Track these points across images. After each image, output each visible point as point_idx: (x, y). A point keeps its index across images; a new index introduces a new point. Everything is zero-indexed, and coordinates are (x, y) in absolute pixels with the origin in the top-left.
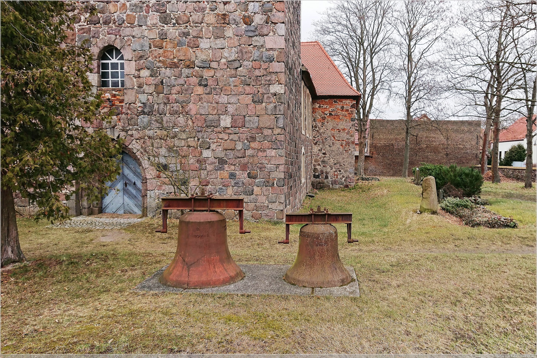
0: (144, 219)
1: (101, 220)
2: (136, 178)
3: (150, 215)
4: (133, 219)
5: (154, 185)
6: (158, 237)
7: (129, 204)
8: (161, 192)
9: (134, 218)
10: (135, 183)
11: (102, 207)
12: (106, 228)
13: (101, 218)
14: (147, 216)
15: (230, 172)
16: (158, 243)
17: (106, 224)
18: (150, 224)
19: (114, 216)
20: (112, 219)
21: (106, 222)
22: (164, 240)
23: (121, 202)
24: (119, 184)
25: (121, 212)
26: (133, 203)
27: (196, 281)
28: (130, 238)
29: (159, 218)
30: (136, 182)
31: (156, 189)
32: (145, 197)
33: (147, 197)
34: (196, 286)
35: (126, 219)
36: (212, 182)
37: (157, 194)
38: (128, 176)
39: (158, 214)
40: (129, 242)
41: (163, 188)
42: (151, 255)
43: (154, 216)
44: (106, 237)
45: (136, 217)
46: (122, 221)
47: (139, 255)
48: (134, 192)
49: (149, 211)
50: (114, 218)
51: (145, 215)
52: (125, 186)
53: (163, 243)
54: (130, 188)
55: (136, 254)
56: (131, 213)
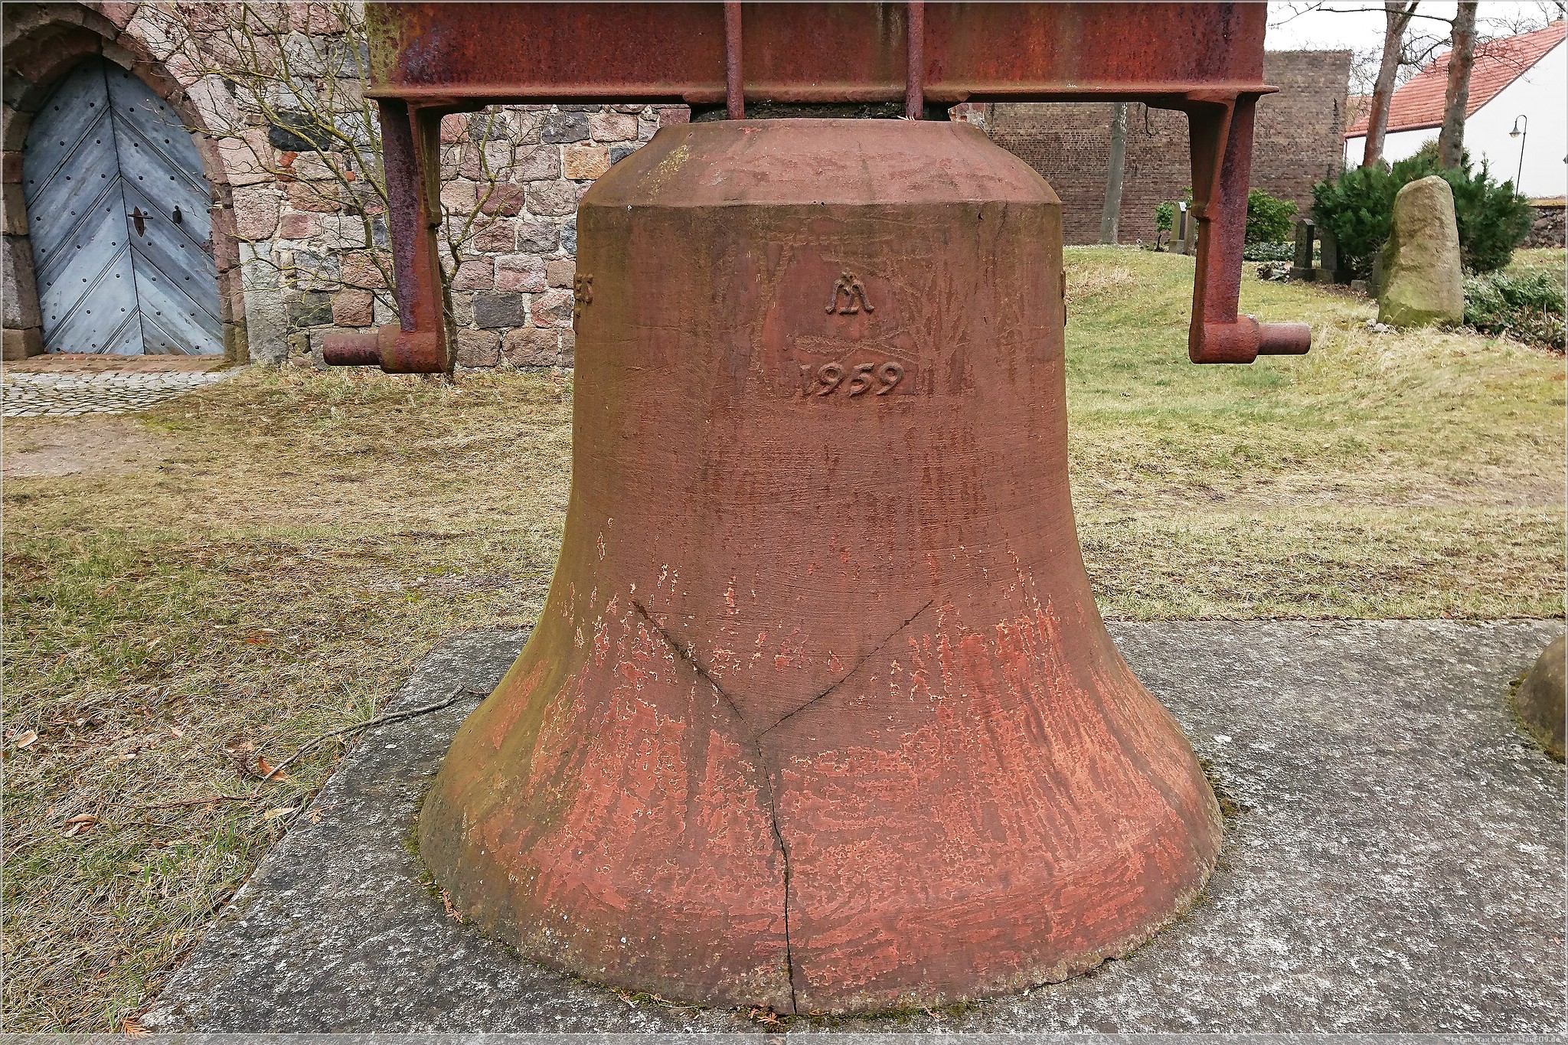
0: (235, 372)
1: (37, 380)
2: (182, 191)
3: (262, 358)
4: (184, 376)
5: (269, 216)
6: (313, 448)
7: (165, 312)
8: (304, 247)
9: (191, 370)
10: (178, 217)
11: (41, 328)
12: (55, 413)
13: (37, 373)
14: (247, 360)
15: (614, 146)
16: (317, 479)
17: (59, 397)
18: (264, 394)
19: (100, 365)
20: (88, 376)
21: (58, 387)
22: (345, 460)
23: (127, 299)
24: (109, 219)
25: (135, 346)
26: (180, 305)
27: (890, 924)
28: (168, 456)
29: (303, 365)
30: (184, 208)
31: (277, 234)
32: (232, 273)
33: (240, 274)
34: (890, 981)
35: (154, 377)
36: (536, 195)
37: (286, 256)
38: (146, 184)
39: (299, 351)
40: (161, 477)
41: (311, 228)
42: (290, 561)
43: (278, 359)
44: (46, 453)
45: (199, 368)
46: (134, 383)
47: (209, 563)
48: (178, 254)
49: (257, 337)
50: (97, 371)
51: (238, 356)
52: (134, 231)
53: (342, 479)
54: (160, 239)
55: (185, 558)
56: (174, 351)
